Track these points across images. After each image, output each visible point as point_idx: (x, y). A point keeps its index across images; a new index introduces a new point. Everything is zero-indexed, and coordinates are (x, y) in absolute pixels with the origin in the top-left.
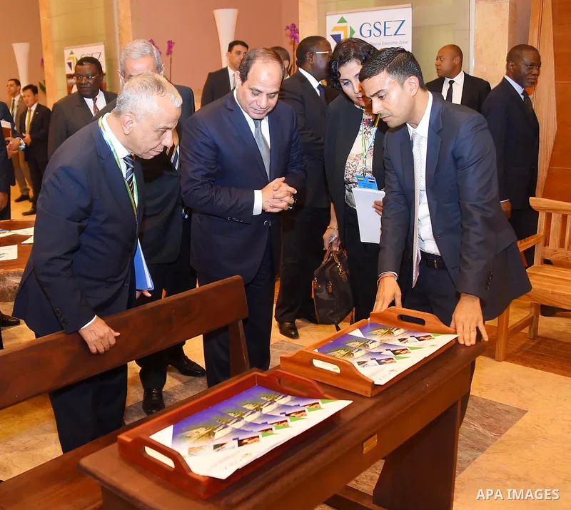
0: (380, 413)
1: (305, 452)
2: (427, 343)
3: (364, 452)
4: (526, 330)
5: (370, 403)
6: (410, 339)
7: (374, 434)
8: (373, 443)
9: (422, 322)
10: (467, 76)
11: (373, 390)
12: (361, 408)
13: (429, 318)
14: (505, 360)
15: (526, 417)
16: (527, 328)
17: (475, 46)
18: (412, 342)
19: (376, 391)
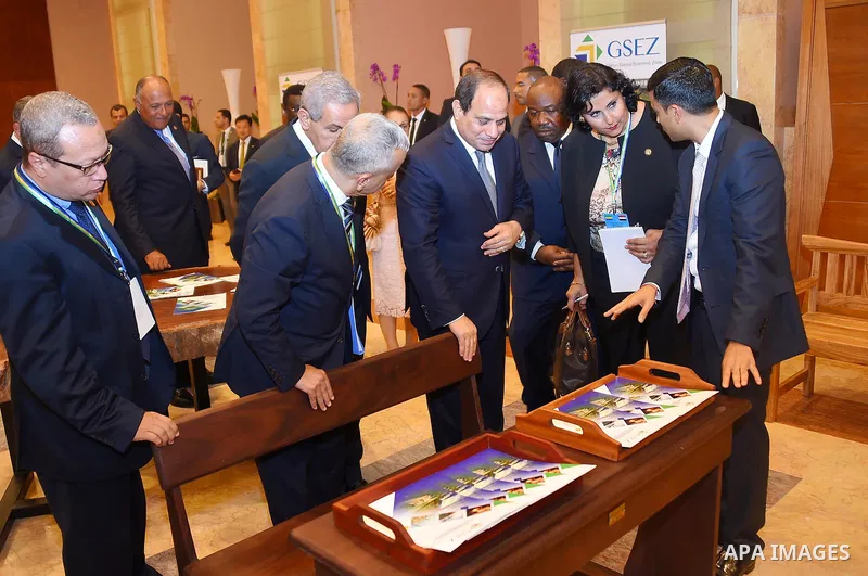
0: (628, 480)
1: (543, 522)
2: (683, 400)
3: (610, 523)
4: (800, 386)
5: (617, 468)
6: (663, 396)
7: (621, 504)
8: (621, 512)
9: (676, 376)
10: (729, 99)
11: (620, 453)
12: (605, 475)
13: (685, 372)
14: (776, 421)
15: (800, 487)
16: (801, 384)
17: (738, 66)
18: (665, 399)
19: (623, 456)
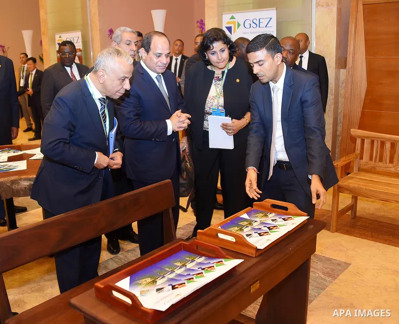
0: (261, 267)
1: (214, 292)
2: (289, 222)
3: (251, 292)
4: (349, 213)
5: (254, 261)
6: (279, 220)
7: (258, 280)
8: (257, 285)
9: (286, 209)
11: (256, 252)
12: (249, 264)
13: (291, 206)
14: (336, 232)
15: (350, 267)
16: (350, 211)
17: (316, 35)
18: (280, 221)
19: (258, 254)
